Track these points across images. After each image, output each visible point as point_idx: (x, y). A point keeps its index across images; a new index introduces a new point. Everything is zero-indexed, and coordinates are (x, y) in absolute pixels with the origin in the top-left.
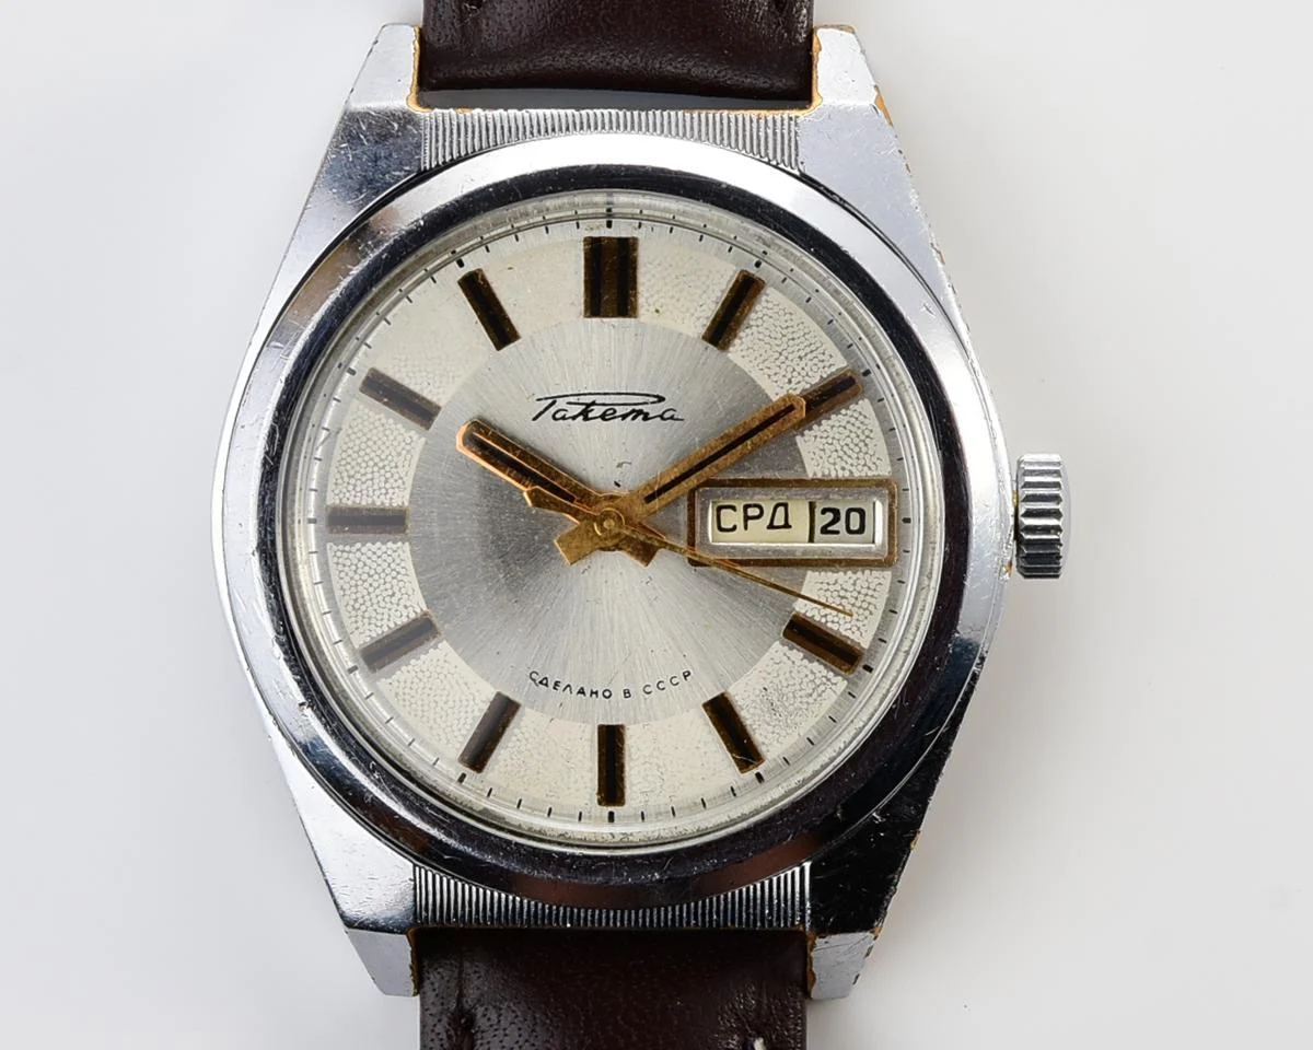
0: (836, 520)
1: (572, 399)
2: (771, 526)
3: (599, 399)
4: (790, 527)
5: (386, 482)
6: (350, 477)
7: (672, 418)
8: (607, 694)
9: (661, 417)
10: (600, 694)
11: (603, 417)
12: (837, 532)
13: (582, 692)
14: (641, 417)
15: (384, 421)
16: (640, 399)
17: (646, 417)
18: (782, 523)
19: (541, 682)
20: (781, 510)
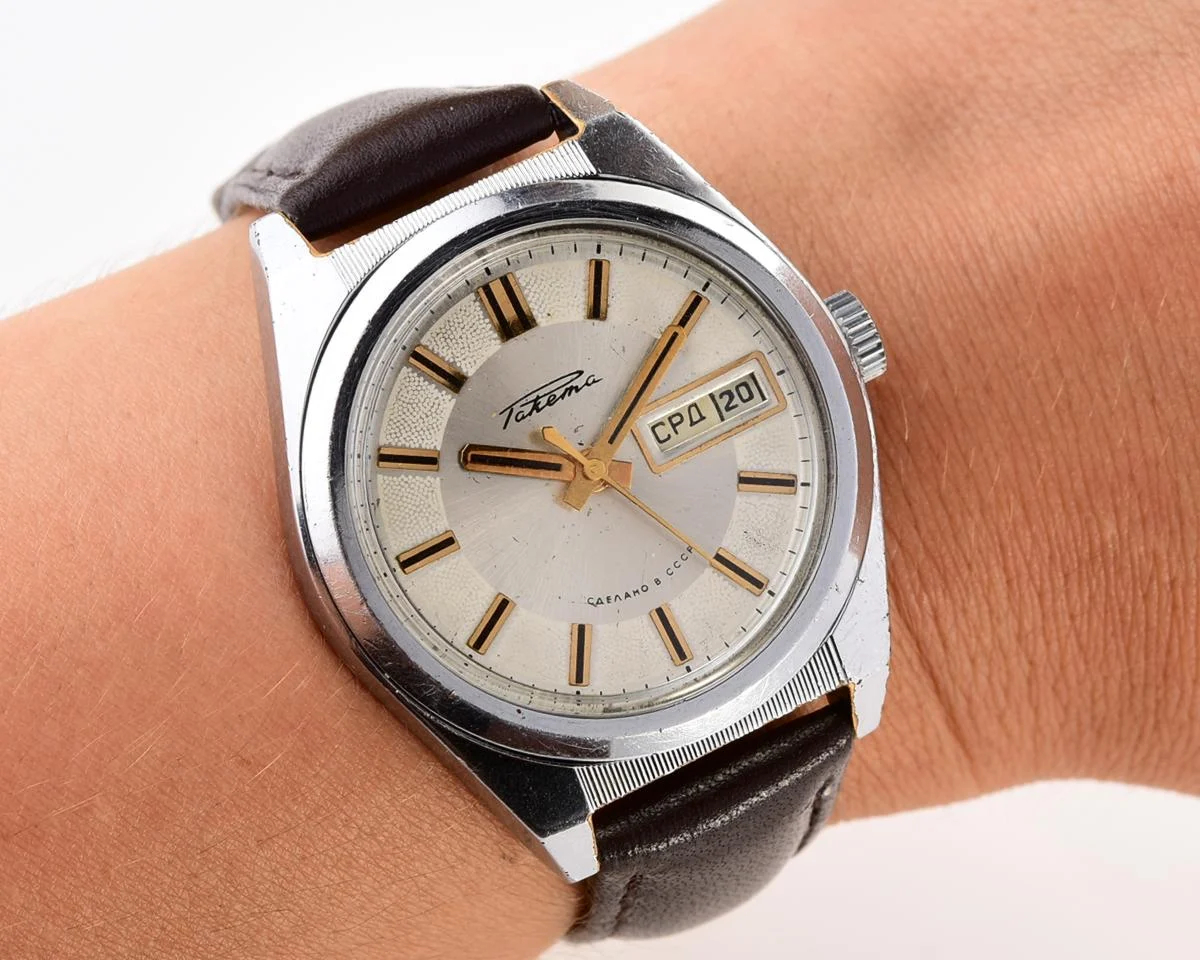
0: (732, 398)
1: (524, 401)
2: (692, 423)
3: (541, 393)
4: (704, 418)
5: (428, 520)
6: (401, 529)
7: (594, 382)
8: (645, 588)
9: (587, 384)
10: (640, 590)
11: (549, 403)
12: (736, 406)
13: (627, 595)
14: (574, 391)
15: (406, 479)
16: (569, 378)
17: (577, 389)
18: (698, 417)
19: (598, 603)
20: (693, 409)
